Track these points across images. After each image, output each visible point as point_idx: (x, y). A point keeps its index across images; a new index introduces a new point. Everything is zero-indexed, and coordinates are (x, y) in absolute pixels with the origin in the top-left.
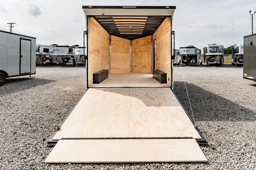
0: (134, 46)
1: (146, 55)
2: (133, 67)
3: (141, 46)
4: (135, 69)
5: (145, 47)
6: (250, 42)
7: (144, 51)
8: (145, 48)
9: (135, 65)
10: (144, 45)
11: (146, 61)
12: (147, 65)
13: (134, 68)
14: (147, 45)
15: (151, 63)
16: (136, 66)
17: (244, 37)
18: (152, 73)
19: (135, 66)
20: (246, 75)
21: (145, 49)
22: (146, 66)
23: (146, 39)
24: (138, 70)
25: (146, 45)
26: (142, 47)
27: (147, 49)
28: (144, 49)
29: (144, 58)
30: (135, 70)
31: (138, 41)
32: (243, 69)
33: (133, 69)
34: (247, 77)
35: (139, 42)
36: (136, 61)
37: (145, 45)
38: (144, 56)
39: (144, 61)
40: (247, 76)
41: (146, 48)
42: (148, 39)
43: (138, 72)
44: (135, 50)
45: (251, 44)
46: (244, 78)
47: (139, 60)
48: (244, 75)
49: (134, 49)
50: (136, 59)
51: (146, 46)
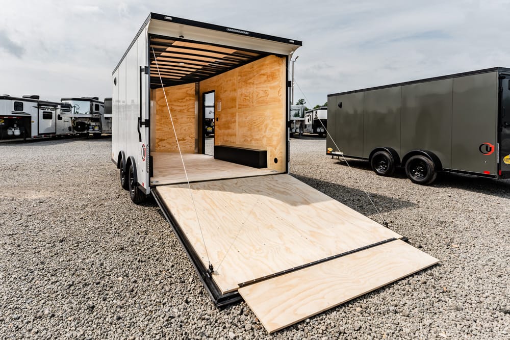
0: (159, 100)
1: (185, 119)
2: (157, 141)
3: (175, 101)
4: (160, 146)
5: (184, 104)
6: (338, 103)
7: (181, 111)
8: (183, 106)
9: (160, 138)
10: (180, 101)
11: (185, 130)
12: (188, 137)
13: (159, 143)
14: (187, 100)
15: (194, 134)
16: (164, 140)
17: (329, 96)
18: (197, 151)
19: (161, 140)
20: (330, 149)
21: (184, 108)
22: (185, 138)
23: (186, 89)
24: (168, 146)
25: (185, 100)
26: (175, 104)
27: (187, 107)
28: (182, 108)
29: (181, 124)
30: (162, 148)
31: (169, 92)
32: (326, 141)
33: (156, 145)
34: (333, 153)
35: (170, 94)
36: (164, 129)
37: (182, 99)
38: (180, 120)
39: (181, 129)
40: (333, 151)
41: (185, 106)
42: (189, 89)
43: (169, 152)
44: (160, 108)
45: (340, 106)
46: (327, 154)
47: (170, 129)
48: (327, 150)
49: (160, 106)
50: (163, 125)
51: (184, 102)
